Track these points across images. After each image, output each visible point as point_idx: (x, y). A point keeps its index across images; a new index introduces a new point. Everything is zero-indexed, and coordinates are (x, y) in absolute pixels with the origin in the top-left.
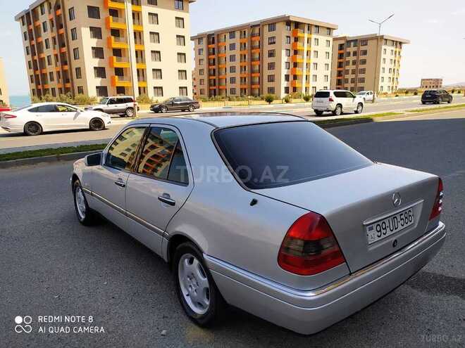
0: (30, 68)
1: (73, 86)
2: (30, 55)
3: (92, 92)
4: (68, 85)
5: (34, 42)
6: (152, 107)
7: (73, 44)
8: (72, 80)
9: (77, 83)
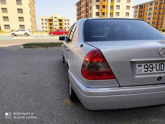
2: (78, 16)
5: (79, 12)
7: (90, 12)
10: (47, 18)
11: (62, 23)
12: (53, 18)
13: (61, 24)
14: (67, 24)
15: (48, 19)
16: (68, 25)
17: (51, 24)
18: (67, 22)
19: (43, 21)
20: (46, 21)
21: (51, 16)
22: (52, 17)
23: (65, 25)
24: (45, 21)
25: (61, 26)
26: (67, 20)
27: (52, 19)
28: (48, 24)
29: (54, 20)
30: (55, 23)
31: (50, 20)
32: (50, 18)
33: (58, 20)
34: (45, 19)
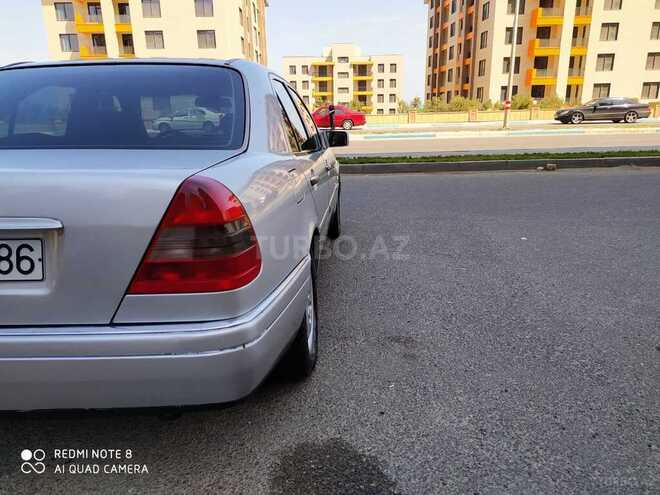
0: (429, 65)
1: (472, 89)
3: (494, 95)
4: (467, 87)
5: (439, 29)
6: (558, 113)
8: (473, 78)
9: (478, 82)
10: (309, 63)
11: (370, 78)
12: (335, 60)
13: (362, 85)
14: (387, 83)
15: (315, 66)
16: (391, 86)
17: (323, 86)
18: (387, 75)
19: (295, 72)
20: (306, 75)
21: (327, 54)
22: (330, 58)
23: (379, 86)
24: (303, 73)
25: (364, 93)
26: (387, 68)
27: (328, 63)
28: (312, 86)
29: (339, 67)
30: (338, 82)
31: (323, 70)
32: (322, 62)
33: (354, 66)
34: (303, 67)
